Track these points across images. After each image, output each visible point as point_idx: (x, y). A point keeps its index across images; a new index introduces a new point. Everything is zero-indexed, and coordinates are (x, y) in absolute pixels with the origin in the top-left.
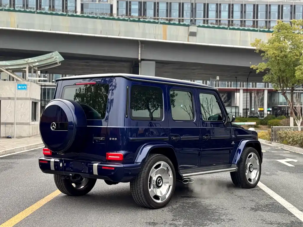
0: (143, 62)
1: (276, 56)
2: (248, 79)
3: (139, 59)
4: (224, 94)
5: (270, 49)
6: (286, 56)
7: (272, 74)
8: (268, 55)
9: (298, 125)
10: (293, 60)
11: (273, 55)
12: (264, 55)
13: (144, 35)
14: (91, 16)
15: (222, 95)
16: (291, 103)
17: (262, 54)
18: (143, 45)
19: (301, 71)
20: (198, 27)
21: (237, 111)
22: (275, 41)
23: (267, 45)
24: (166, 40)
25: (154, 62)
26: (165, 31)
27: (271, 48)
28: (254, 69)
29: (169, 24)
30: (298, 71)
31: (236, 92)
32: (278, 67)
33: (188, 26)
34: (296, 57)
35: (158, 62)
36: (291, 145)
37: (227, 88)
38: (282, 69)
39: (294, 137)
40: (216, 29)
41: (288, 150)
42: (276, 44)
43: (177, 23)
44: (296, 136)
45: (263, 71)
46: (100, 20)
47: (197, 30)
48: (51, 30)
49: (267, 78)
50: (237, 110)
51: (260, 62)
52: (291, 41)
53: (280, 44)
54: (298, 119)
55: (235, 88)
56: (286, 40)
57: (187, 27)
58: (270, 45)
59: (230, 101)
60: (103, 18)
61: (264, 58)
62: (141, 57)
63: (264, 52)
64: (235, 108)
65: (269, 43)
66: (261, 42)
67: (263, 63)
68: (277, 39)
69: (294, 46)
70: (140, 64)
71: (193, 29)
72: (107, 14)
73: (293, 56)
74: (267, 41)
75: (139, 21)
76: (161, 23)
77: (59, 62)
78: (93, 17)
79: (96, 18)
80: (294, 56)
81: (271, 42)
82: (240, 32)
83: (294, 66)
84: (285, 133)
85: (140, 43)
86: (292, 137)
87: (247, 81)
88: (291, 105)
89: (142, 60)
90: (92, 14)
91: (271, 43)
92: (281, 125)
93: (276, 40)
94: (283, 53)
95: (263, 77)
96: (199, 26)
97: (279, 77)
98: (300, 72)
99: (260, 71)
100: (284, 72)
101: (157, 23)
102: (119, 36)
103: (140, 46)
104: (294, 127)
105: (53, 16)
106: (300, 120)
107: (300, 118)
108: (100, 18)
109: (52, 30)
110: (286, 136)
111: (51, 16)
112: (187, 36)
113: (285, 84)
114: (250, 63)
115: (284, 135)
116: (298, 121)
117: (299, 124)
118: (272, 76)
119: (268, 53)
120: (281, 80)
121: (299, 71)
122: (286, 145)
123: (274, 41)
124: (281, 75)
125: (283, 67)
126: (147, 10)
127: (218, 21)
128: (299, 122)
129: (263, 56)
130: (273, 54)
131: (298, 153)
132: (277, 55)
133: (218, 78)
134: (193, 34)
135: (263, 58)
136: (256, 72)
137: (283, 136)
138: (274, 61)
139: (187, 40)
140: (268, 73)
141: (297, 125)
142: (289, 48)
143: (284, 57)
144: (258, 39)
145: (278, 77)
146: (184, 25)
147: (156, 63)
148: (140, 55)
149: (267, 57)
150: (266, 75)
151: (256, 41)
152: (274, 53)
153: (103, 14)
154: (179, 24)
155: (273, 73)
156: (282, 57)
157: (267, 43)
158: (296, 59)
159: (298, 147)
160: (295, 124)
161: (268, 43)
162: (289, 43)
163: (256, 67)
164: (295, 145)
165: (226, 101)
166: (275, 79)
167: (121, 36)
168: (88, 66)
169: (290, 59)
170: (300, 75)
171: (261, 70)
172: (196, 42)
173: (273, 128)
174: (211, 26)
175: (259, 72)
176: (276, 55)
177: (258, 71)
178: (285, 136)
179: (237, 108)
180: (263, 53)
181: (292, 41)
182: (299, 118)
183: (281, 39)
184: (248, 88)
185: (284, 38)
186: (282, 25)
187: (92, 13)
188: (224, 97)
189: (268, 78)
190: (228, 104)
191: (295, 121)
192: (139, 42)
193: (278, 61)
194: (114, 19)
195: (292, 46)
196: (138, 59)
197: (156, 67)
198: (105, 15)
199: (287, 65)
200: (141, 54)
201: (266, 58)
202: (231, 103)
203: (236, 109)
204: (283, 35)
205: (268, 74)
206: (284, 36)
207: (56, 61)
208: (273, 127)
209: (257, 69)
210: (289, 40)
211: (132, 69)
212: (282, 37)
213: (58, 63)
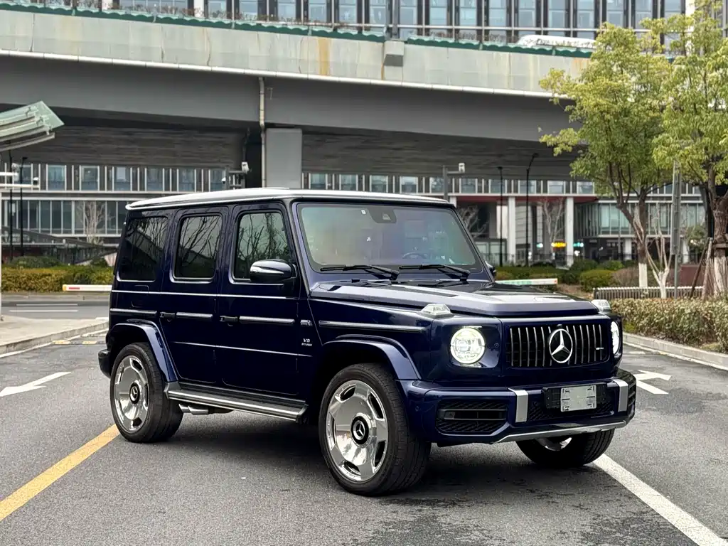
0: (270, 131)
1: (602, 112)
2: (528, 171)
3: (262, 123)
4: (471, 209)
5: (588, 95)
6: (626, 112)
7: (593, 157)
8: (582, 108)
9: (659, 282)
10: (645, 121)
11: (596, 110)
12: (573, 109)
13: (272, 63)
14: (135, 14)
15: (466, 212)
16: (642, 230)
17: (568, 108)
18: (272, 89)
19: (667, 148)
20: (406, 42)
21: (503, 252)
22: (601, 75)
23: (579, 84)
24: (326, 75)
25: (299, 131)
26: (324, 52)
27: (589, 92)
28: (549, 144)
29: (335, 34)
30: (659, 147)
31: (501, 205)
32: (607, 140)
33: (382, 40)
34: (651, 114)
35: (308, 132)
36: (647, 335)
37: (477, 194)
38: (618, 144)
39: (653, 314)
40: (450, 49)
41: (639, 347)
42: (604, 81)
43: (355, 32)
44: (659, 311)
45: (570, 149)
46: (159, 25)
47: (405, 49)
48: (31, 51)
49: (582, 167)
50: (503, 247)
51: (563, 129)
52: (639, 75)
53: (612, 82)
54: (659, 267)
55: (499, 195)
56: (624, 71)
57: (381, 44)
58: (586, 84)
59: (485, 225)
60: (168, 21)
61: (572, 118)
62: (264, 120)
63: (572, 102)
64: (499, 243)
65: (584, 81)
66: (565, 79)
67: (571, 130)
68: (603, 70)
69: (645, 87)
70: (263, 135)
71: (394, 47)
72: (176, 9)
73: (644, 111)
74: (580, 76)
75: (259, 28)
76: (314, 34)
77: (50, 131)
78: (141, 18)
79: (150, 20)
80: (647, 112)
81: (590, 77)
82: (510, 56)
83: (646, 135)
84: (629, 305)
85: (262, 84)
86: (648, 314)
87: (526, 177)
88: (641, 233)
89: (268, 125)
90: (137, 10)
91: (591, 79)
92: (617, 284)
93: (603, 72)
94: (620, 103)
95: (571, 165)
96: (409, 42)
97: (610, 164)
98: (664, 149)
99: (562, 150)
100: (622, 151)
101: (305, 33)
102: (208, 65)
103: (262, 91)
104: (649, 288)
105: (38, 15)
106: (663, 270)
107: (664, 266)
108: (159, 21)
109: (33, 49)
110: (632, 313)
111: (31, 14)
112: (381, 65)
113: (625, 181)
114: (540, 129)
115: (626, 310)
116: (660, 273)
117: (661, 281)
118: (593, 162)
119: (584, 103)
120: (615, 173)
121: (661, 149)
122: (633, 335)
123: (598, 73)
124: (616, 159)
125: (619, 139)
126: (279, 5)
127: (454, 32)
128: (662, 275)
129: (570, 112)
130: (595, 106)
131: (666, 355)
132: (606, 110)
133: (462, 167)
134: (394, 61)
135: (570, 116)
136: (553, 152)
137: (624, 313)
138: (596, 124)
139: (380, 76)
140: (582, 155)
141: (657, 285)
142: (633, 92)
143: (620, 114)
144: (558, 69)
145: (608, 164)
146: (372, 38)
147: (304, 133)
148: (262, 113)
149: (580, 115)
150: (578, 159)
151: (552, 74)
152: (597, 105)
153: (165, 9)
154: (360, 37)
155: (595, 154)
156: (616, 115)
157: (579, 81)
158: (652, 118)
159: (663, 339)
160: (652, 282)
161: (583, 77)
162: (634, 79)
163: (553, 139)
164: (654, 333)
165: (476, 225)
166: (601, 169)
167: (215, 66)
168: (133, 142)
169: (636, 118)
170: (665, 157)
171: (565, 149)
172: (402, 81)
173: (597, 293)
174: (438, 40)
175: (560, 151)
176: (602, 108)
177: (558, 150)
178: (629, 311)
179: (503, 243)
180: (571, 105)
181: (639, 73)
182: (661, 266)
183: (615, 69)
184: (530, 195)
185: (621, 66)
186: (615, 33)
187: (139, 6)
188: (471, 217)
189: (584, 168)
190: (480, 234)
191: (652, 274)
192: (261, 79)
193: (606, 123)
194: (195, 23)
195: (640, 86)
196: (258, 123)
197: (304, 145)
198: (171, 11)
199: (630, 133)
200: (265, 110)
201: (579, 118)
202: (487, 230)
203: (501, 245)
204: (619, 60)
205: (584, 157)
206: (620, 62)
207: (42, 127)
208: (599, 289)
209: (556, 146)
210: (632, 71)
211: (244, 150)
212: (617, 63)
213: (48, 134)
